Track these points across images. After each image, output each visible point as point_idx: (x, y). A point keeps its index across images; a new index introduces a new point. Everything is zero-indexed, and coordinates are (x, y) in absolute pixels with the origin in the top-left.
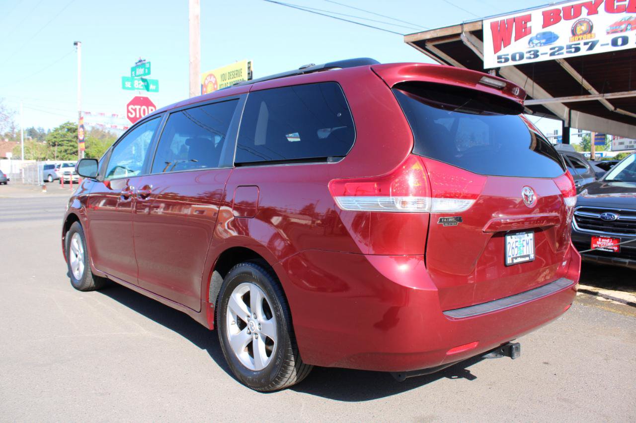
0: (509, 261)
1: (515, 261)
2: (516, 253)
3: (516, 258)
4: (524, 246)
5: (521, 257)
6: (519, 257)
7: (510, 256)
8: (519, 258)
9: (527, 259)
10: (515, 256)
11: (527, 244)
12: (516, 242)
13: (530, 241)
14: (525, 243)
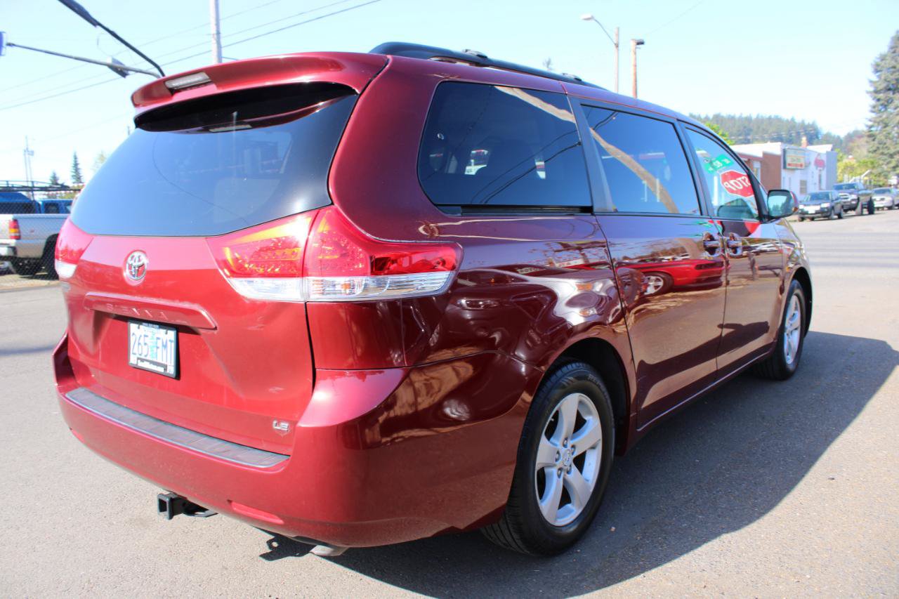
0: (133, 360)
1: (141, 364)
2: (145, 353)
3: (143, 360)
4: (158, 348)
5: (152, 362)
6: (147, 361)
7: (134, 354)
8: (148, 363)
9: (161, 370)
10: (143, 357)
11: (165, 346)
12: (146, 336)
13: (169, 343)
14: (160, 344)
